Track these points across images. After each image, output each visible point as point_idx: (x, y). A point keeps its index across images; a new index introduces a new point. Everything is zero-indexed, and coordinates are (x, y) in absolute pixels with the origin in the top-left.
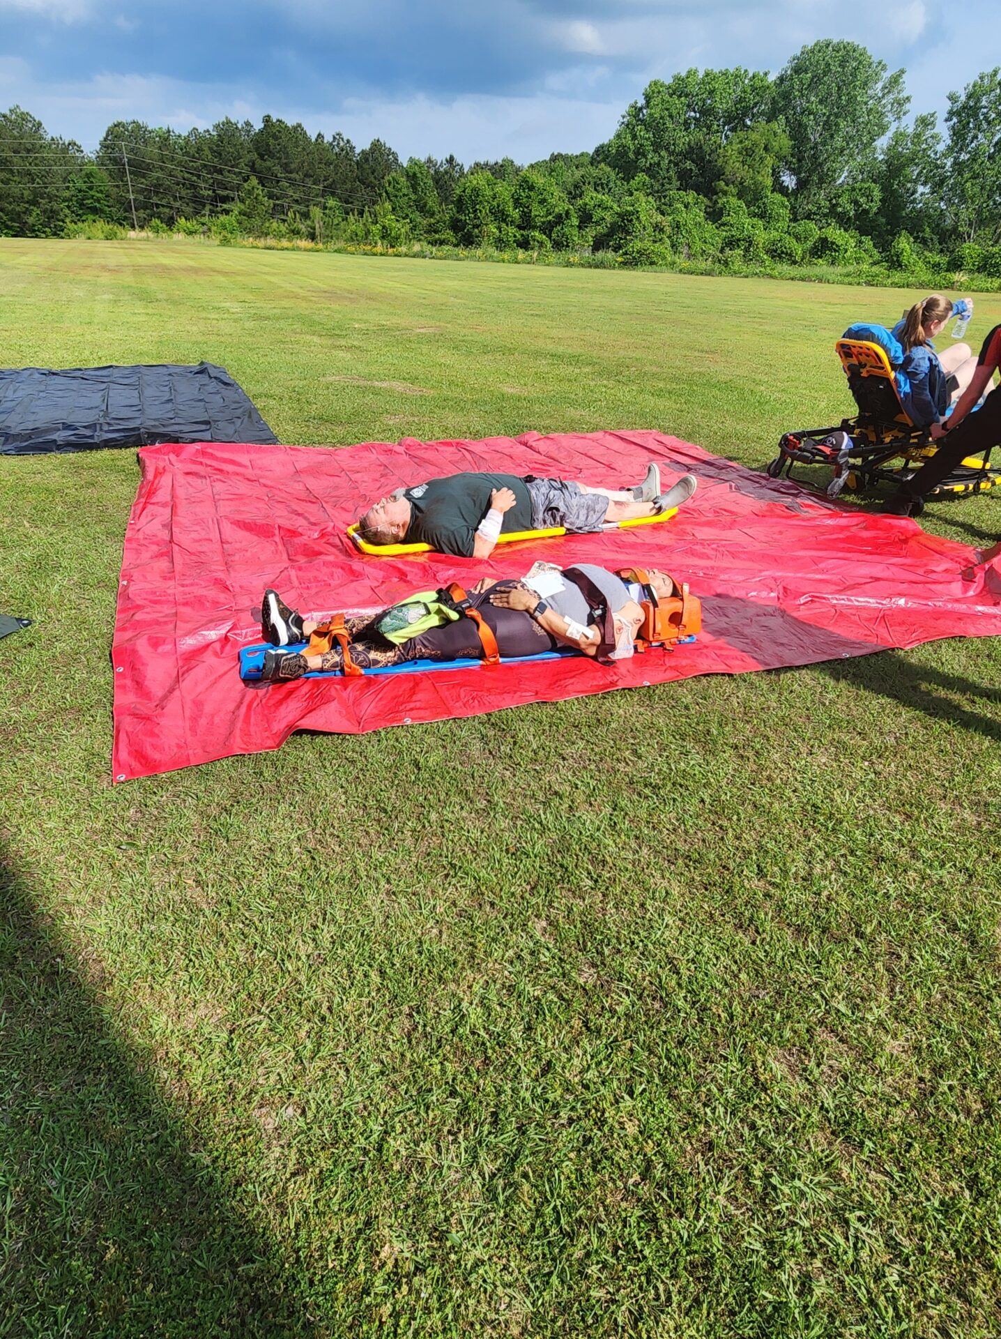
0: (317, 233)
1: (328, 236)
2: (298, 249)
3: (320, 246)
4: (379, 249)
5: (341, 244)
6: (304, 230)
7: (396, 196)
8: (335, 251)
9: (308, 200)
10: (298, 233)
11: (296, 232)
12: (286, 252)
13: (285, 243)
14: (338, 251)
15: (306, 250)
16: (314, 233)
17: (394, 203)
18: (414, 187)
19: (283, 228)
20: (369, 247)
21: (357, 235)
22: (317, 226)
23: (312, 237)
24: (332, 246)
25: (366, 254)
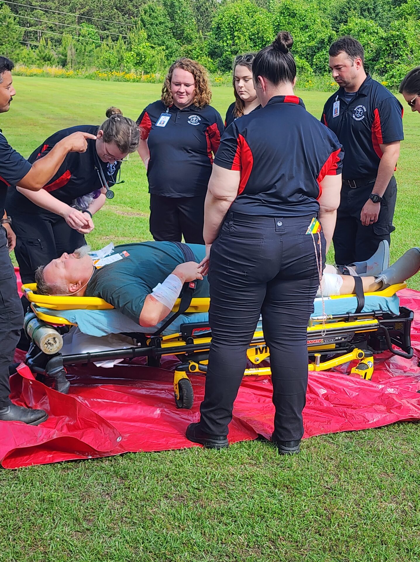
0: (69, 59)
1: (79, 63)
2: (48, 75)
3: (71, 72)
4: (132, 75)
5: (92, 71)
6: (55, 56)
7: (152, 24)
8: (87, 77)
9: (63, 27)
10: (49, 60)
11: (47, 59)
12: (34, 78)
13: (34, 69)
14: (90, 77)
15: (56, 76)
16: (65, 61)
17: (150, 31)
18: (172, 16)
19: (34, 55)
20: (122, 74)
21: (110, 62)
22: (69, 53)
23: (64, 63)
24: (83, 72)
25: (118, 80)
